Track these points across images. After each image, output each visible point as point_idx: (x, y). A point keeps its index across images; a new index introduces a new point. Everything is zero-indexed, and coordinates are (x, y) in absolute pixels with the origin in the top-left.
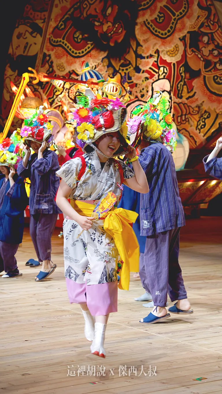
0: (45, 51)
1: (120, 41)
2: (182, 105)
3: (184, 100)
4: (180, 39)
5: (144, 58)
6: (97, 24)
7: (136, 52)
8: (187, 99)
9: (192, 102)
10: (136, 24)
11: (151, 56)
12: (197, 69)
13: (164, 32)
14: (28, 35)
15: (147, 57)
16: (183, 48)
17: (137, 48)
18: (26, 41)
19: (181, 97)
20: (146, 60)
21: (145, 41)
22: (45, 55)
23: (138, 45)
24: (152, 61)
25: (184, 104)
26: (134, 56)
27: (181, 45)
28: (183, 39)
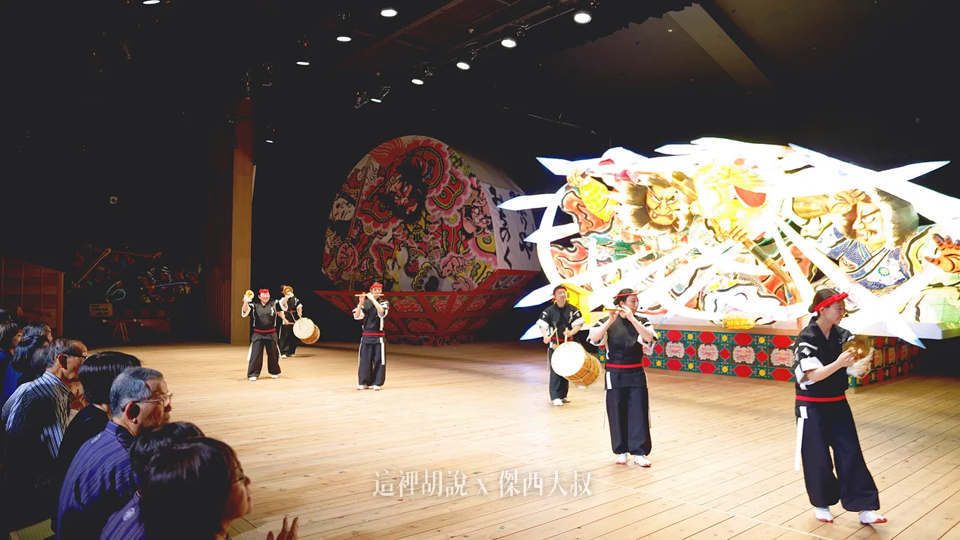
0: (357, 217)
1: (413, 211)
2: (459, 259)
3: (461, 255)
4: (458, 210)
5: (431, 223)
6: (396, 198)
7: (425, 219)
8: (464, 254)
9: (466, 257)
10: (426, 199)
11: (437, 222)
12: (471, 232)
13: (446, 205)
14: (344, 205)
15: (434, 223)
16: (460, 217)
17: (426, 216)
18: (343, 209)
19: (459, 253)
20: (433, 225)
21: (433, 211)
22: (357, 220)
23: (427, 214)
24: (437, 226)
25: (461, 258)
26: (424, 221)
27: (459, 215)
28: (460, 211)
